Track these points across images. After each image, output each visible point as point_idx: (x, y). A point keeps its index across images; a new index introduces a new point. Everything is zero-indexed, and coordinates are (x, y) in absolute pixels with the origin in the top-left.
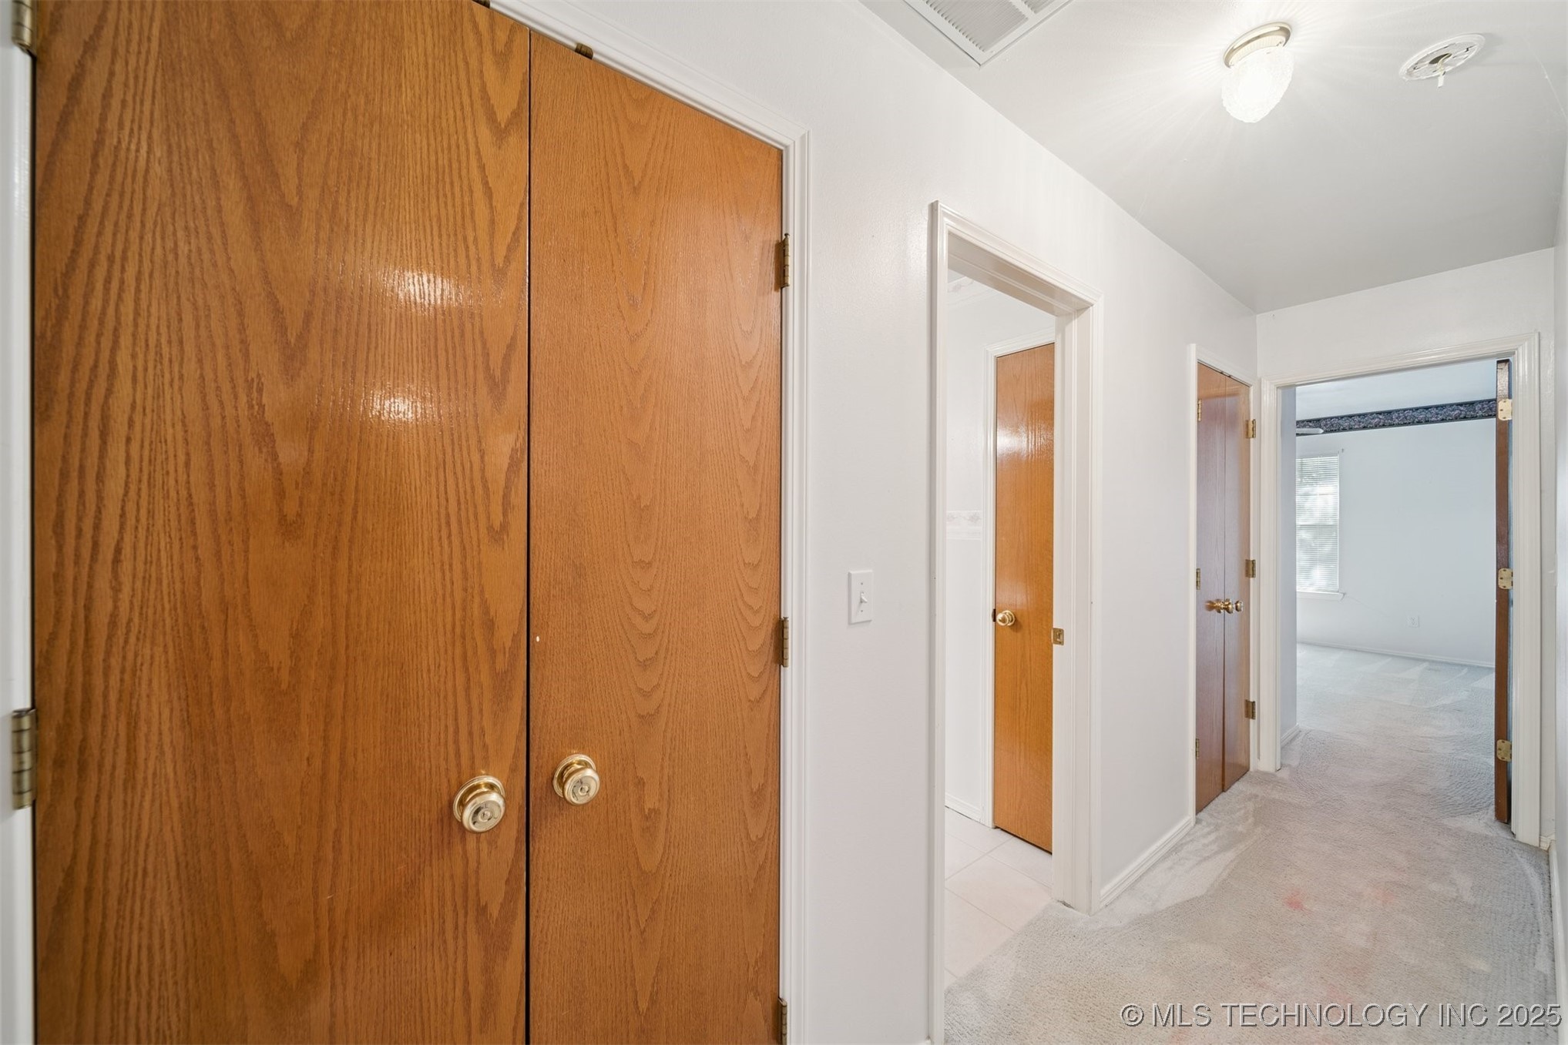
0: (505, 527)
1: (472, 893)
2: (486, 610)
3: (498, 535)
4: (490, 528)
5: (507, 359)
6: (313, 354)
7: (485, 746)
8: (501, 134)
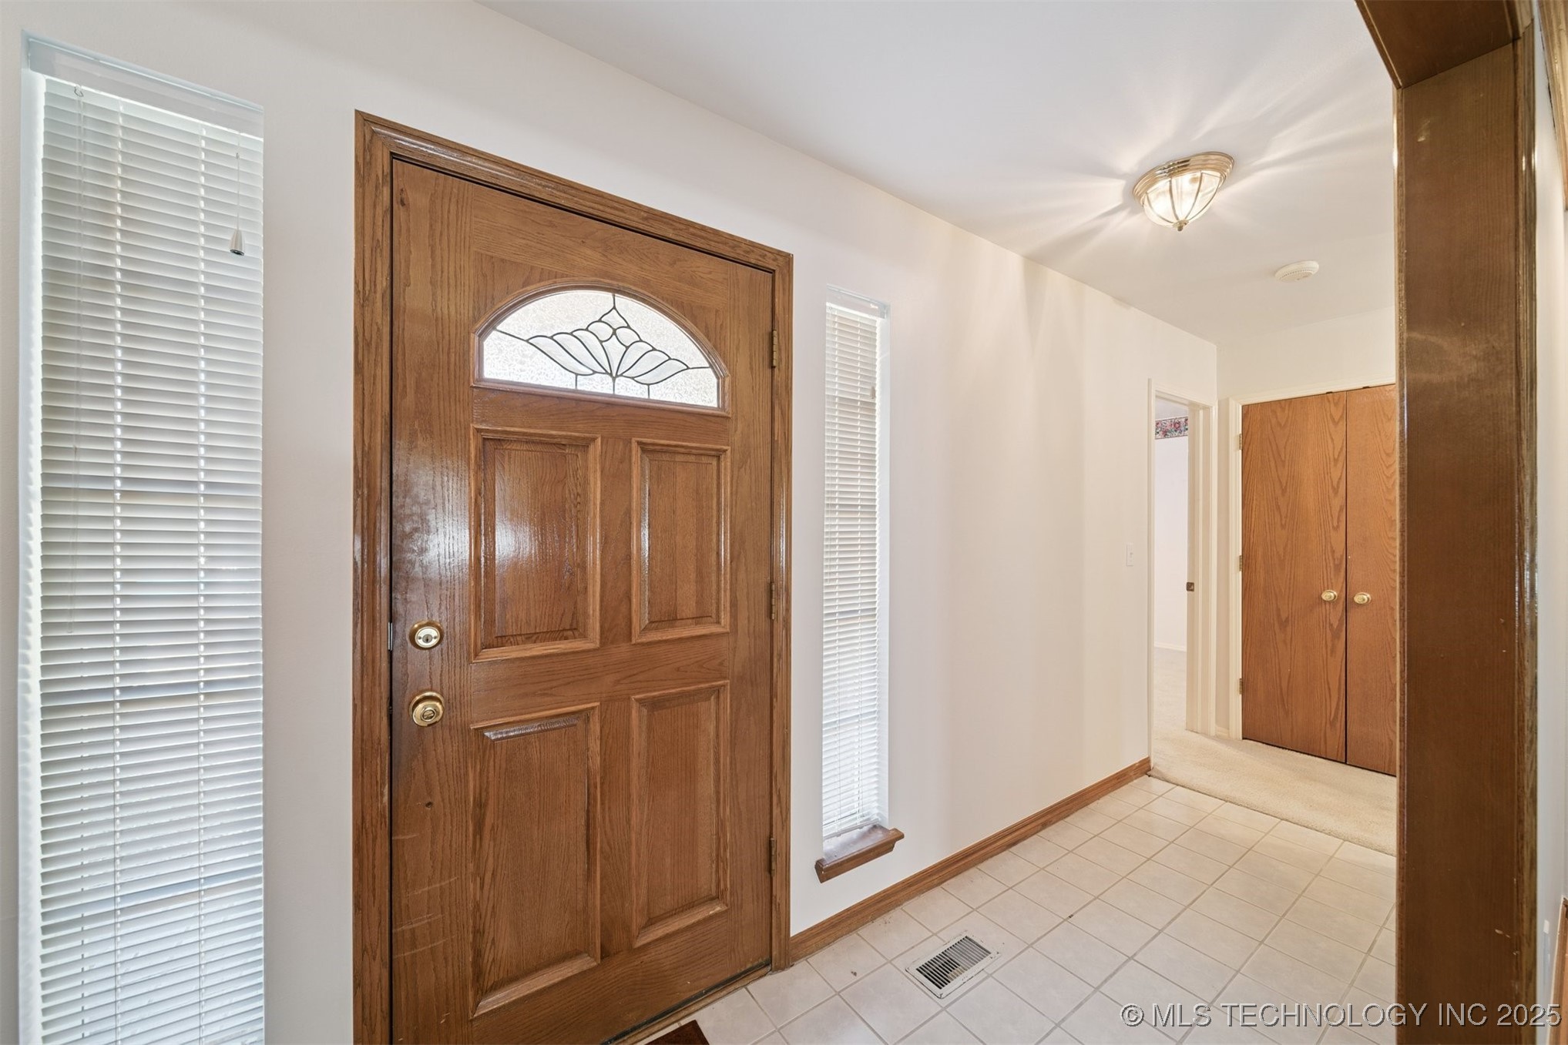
0: (1338, 527)
1: (1328, 620)
2: (1332, 547)
3: (1336, 529)
4: (1333, 527)
5: (1338, 483)
6: (1288, 490)
7: (1332, 583)
8: (1336, 424)
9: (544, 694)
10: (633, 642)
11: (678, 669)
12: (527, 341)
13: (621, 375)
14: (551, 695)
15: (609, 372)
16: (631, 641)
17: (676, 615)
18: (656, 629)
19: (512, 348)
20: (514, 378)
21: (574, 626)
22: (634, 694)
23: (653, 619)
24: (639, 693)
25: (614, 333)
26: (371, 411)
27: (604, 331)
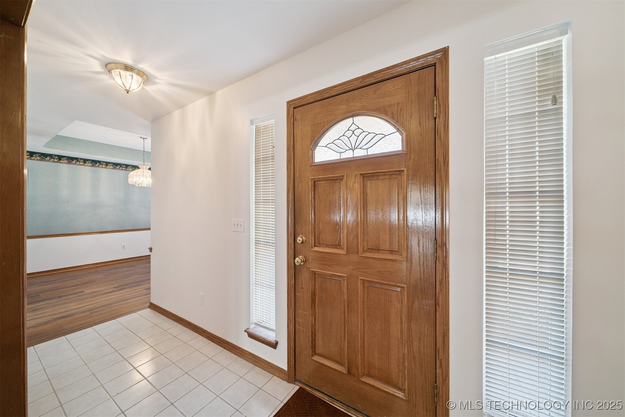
9: (329, 266)
10: (359, 255)
11: (379, 272)
12: (326, 147)
13: (356, 148)
14: (331, 267)
15: (351, 148)
16: (358, 254)
17: (379, 248)
18: (371, 252)
19: (322, 150)
20: (323, 160)
21: (340, 244)
22: (360, 276)
23: (369, 248)
24: (362, 276)
25: (353, 133)
26: (290, 178)
27: (349, 133)
